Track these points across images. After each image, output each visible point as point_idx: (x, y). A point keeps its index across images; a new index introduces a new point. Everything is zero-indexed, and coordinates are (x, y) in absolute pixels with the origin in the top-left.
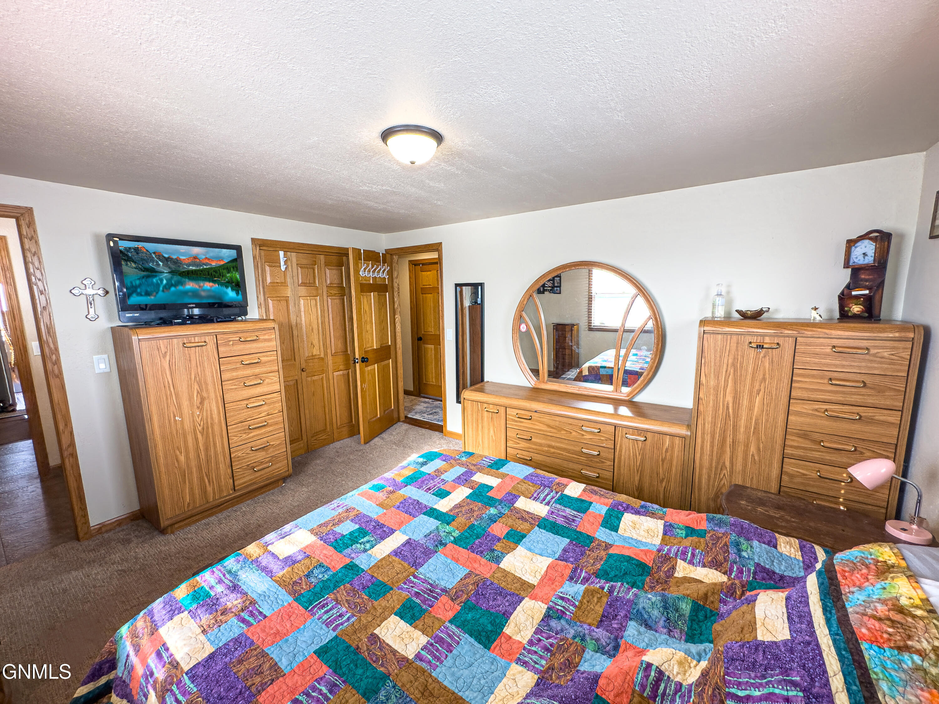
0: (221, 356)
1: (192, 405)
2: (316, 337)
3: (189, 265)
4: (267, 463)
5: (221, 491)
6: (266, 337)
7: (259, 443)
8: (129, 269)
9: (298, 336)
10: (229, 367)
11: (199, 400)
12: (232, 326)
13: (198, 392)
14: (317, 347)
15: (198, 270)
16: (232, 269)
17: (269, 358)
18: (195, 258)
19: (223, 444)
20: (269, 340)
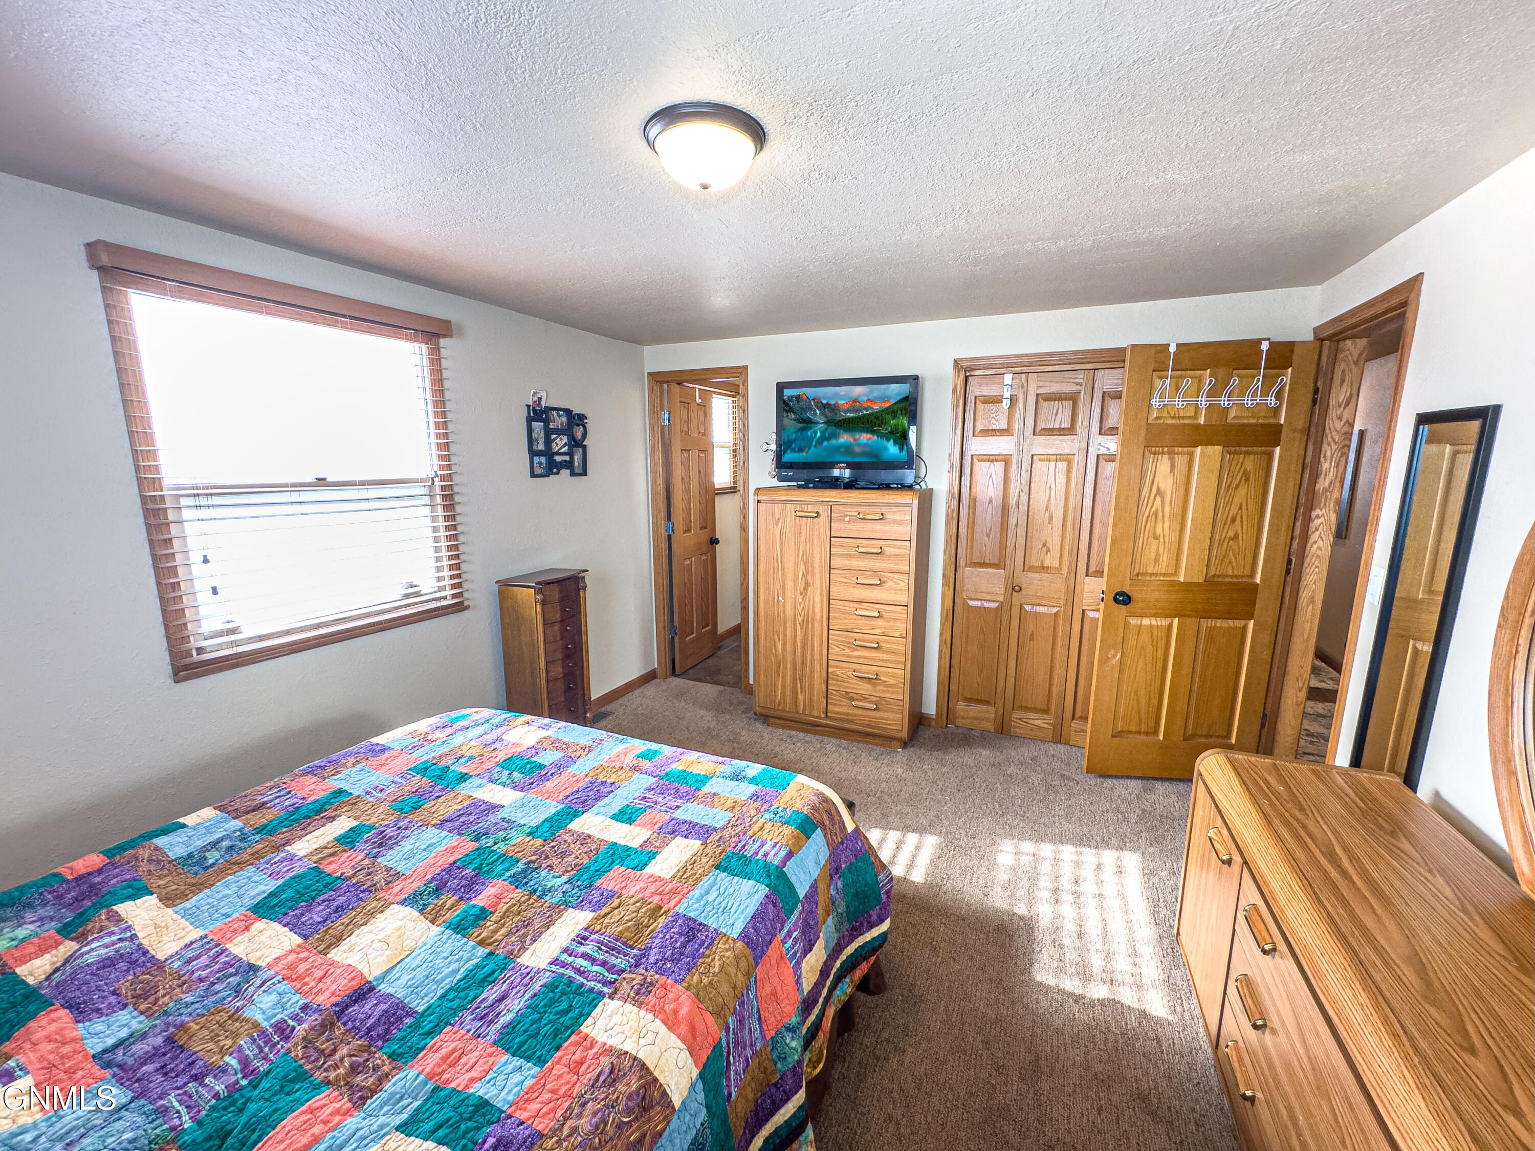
0: (833, 534)
1: (795, 587)
2: (1057, 533)
3: (846, 412)
4: (871, 702)
5: (812, 707)
6: (897, 517)
7: (868, 671)
8: (790, 421)
9: (1017, 526)
10: (842, 551)
11: (803, 584)
12: (859, 496)
13: (803, 574)
14: (1055, 552)
15: (857, 418)
16: (899, 412)
17: (897, 551)
18: (856, 401)
19: (821, 650)
20: (900, 523)
